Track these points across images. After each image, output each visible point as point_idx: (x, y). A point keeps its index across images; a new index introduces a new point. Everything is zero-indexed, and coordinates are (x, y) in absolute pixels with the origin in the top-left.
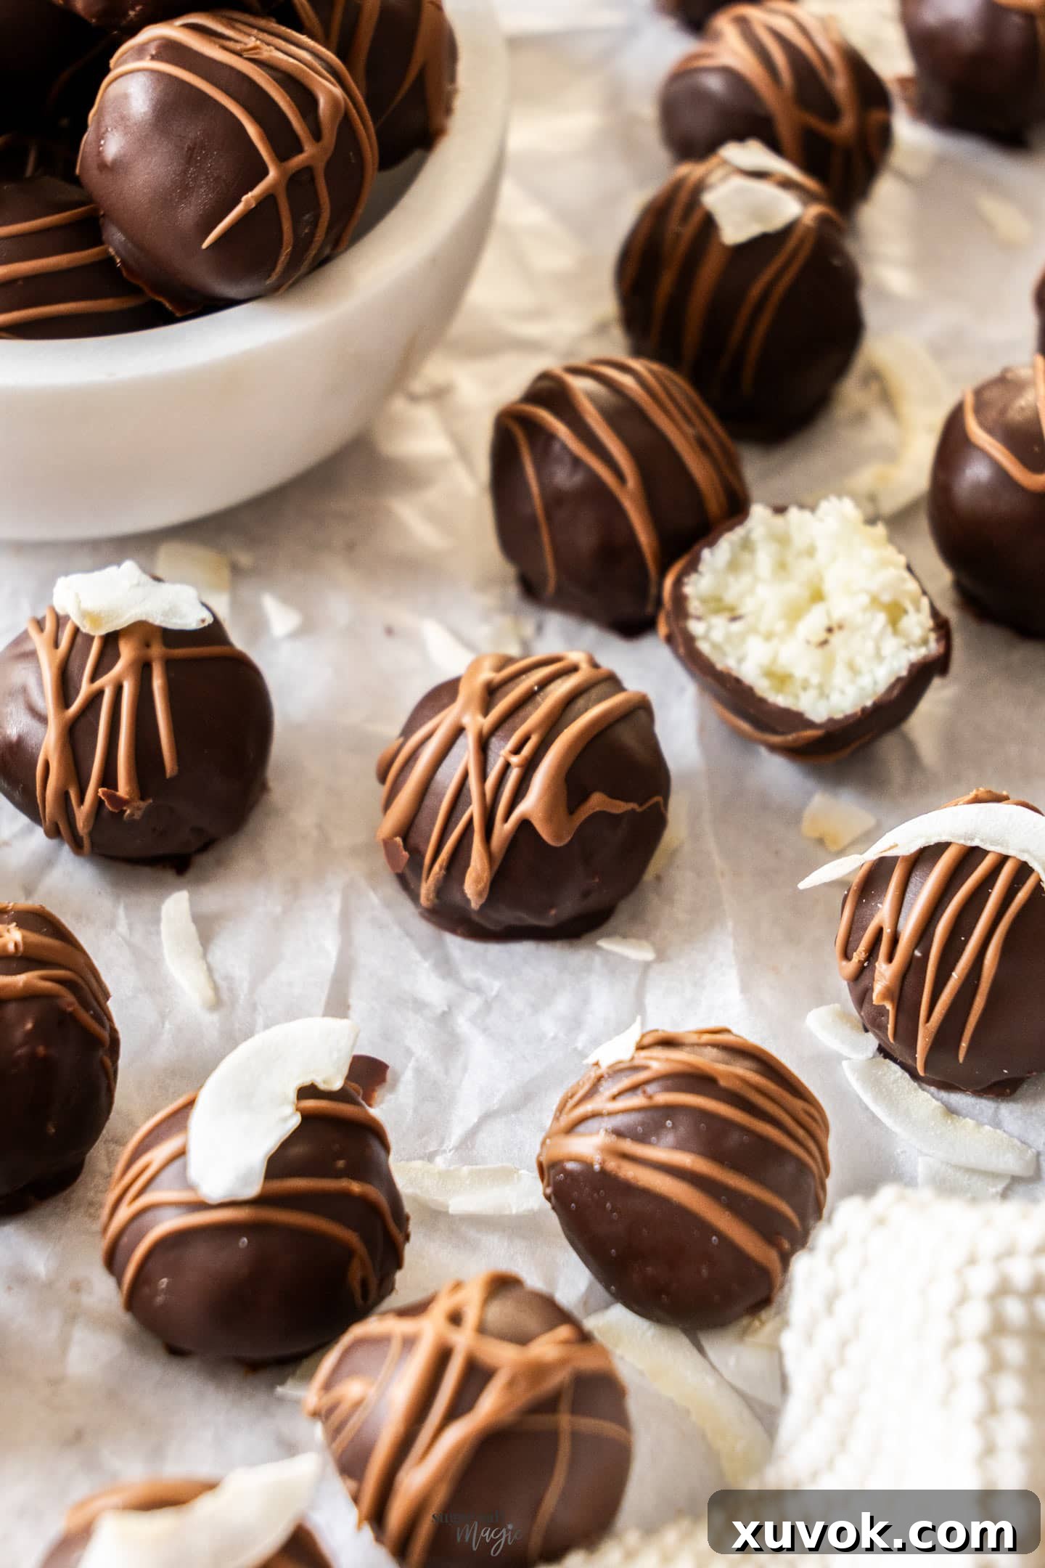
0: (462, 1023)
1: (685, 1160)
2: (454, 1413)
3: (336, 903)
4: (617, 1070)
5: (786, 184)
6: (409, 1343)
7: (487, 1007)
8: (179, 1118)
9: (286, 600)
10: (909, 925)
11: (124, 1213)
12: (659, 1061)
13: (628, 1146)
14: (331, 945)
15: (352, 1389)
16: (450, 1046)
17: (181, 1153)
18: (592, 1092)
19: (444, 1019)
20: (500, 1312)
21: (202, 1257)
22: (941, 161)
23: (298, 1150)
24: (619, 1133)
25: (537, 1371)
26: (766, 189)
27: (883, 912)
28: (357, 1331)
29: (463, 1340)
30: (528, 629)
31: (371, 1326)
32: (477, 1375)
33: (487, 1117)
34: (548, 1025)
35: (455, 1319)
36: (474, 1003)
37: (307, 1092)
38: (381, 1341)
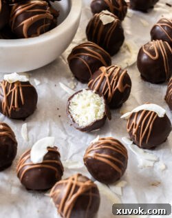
0: (69, 141)
1: (107, 156)
2: (74, 193)
3: (48, 124)
4: (96, 143)
5: (112, 16)
6: (66, 184)
7: (72, 139)
8: (29, 152)
9: (38, 80)
10: (138, 123)
11: (21, 167)
12: (102, 142)
13: (98, 154)
14: (48, 130)
15: (58, 191)
16: (67, 144)
17: (30, 157)
18: (92, 147)
19: (66, 140)
20: (80, 178)
21: (33, 173)
22: (134, 14)
23: (48, 156)
24: (97, 152)
25: (86, 186)
26: (109, 16)
27: (134, 121)
28: (58, 183)
29: (75, 182)
30: (75, 84)
31: (60, 182)
32: (77, 187)
33: (74, 154)
34: (82, 141)
35: (73, 179)
36: (70, 138)
37: (48, 148)
38: (62, 184)
